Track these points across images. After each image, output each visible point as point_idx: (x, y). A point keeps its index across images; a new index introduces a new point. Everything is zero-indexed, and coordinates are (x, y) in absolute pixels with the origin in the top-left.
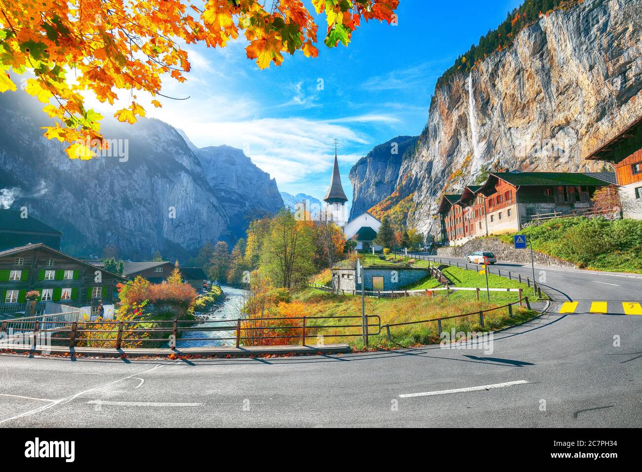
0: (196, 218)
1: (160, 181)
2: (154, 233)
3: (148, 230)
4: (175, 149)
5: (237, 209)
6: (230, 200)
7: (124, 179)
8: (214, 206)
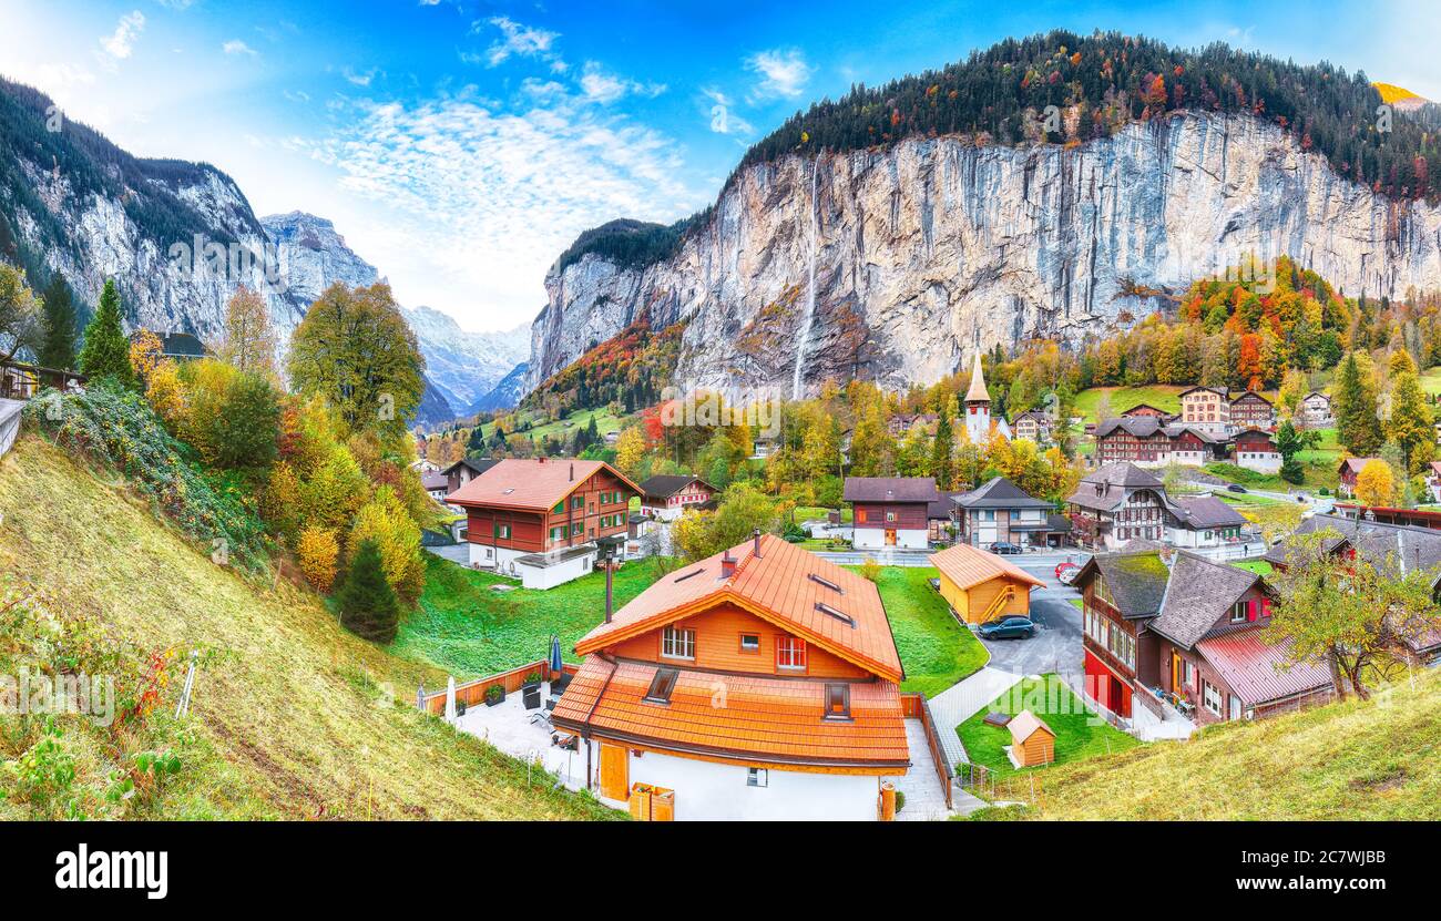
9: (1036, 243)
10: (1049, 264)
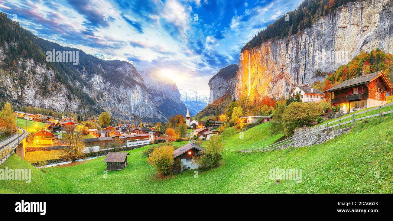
0: (143, 103)
1: (129, 90)
2: (129, 112)
3: (127, 110)
4: (133, 74)
5: (159, 98)
6: (156, 94)
7: (117, 91)
8: (150, 98)
9: (290, 66)
10: (293, 71)
